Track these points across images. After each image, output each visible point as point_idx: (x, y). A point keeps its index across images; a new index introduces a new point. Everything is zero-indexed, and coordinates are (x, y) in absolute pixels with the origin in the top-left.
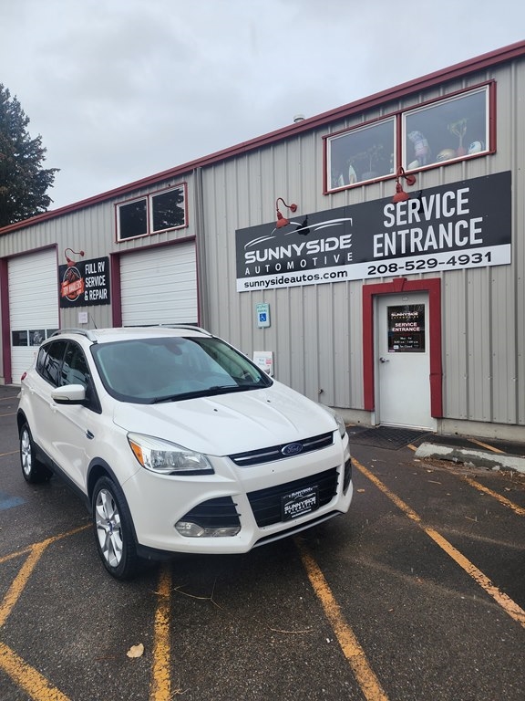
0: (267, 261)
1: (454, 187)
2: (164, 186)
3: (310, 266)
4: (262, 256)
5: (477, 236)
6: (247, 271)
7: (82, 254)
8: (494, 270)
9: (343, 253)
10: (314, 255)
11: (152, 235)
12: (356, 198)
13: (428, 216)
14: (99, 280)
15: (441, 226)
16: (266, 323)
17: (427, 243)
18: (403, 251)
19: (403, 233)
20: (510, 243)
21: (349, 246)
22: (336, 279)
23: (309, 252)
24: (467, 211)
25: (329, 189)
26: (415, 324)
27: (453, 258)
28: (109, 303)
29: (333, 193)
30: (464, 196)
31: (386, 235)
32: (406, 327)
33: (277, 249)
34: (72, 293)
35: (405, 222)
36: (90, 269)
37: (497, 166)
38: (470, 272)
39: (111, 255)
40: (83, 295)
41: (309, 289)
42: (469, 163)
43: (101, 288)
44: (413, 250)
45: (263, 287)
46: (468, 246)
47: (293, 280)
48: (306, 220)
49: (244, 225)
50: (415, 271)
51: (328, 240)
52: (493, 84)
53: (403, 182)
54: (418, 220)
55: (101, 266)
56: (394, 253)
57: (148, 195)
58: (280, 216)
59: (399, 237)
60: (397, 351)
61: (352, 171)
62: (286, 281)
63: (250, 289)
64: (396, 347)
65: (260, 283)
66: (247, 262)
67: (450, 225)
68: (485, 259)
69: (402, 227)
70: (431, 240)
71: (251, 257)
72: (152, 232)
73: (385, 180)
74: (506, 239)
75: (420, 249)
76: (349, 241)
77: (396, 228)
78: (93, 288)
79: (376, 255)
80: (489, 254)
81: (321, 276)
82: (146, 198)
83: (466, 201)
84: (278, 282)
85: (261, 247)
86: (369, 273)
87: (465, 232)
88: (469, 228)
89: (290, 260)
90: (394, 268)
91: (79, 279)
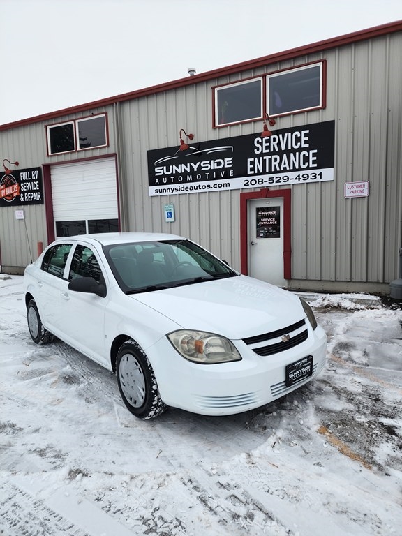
0: (172, 174)
1: (300, 129)
2: (88, 114)
3: (204, 179)
4: (168, 170)
5: (314, 162)
6: (157, 181)
7: (17, 164)
8: (324, 184)
9: (226, 170)
10: (207, 171)
11: (79, 151)
12: (236, 132)
13: (283, 148)
14: (32, 186)
15: (292, 154)
16: (172, 219)
17: (283, 166)
18: (267, 171)
19: (267, 158)
20: (333, 167)
21: (231, 166)
22: (222, 189)
23: (203, 169)
24: (308, 145)
25: (217, 125)
26: (274, 219)
27: (299, 176)
28: (42, 203)
29: (219, 128)
30: (306, 135)
31: (256, 159)
32: (268, 221)
33: (180, 165)
34: (9, 195)
35: (268, 151)
36: (24, 176)
37: (326, 116)
38: (309, 185)
40: (18, 197)
41: (203, 195)
42: (309, 114)
43: (36, 191)
44: (273, 170)
45: (169, 193)
46: (308, 168)
47: (192, 188)
48: (200, 146)
49: (154, 147)
50: (274, 184)
51: (216, 161)
52: (324, 62)
53: (268, 123)
54: (277, 150)
55: (35, 174)
56: (261, 172)
57: (74, 120)
58: (182, 142)
59: (264, 161)
60: (262, 237)
62: (187, 189)
63: (159, 194)
64: (262, 235)
65: (167, 190)
66: (157, 174)
67: (297, 154)
68: (318, 177)
69: (267, 154)
70: (285, 164)
71: (159, 171)
72: (78, 149)
73: (255, 121)
74: (331, 165)
75: (278, 169)
76: (231, 162)
77: (262, 154)
78: (27, 192)
79: (249, 172)
80: (320, 174)
81: (212, 186)
82: (73, 122)
83: (307, 138)
84: (180, 189)
85: (167, 164)
86: (245, 185)
87: (306, 159)
88: (309, 156)
89: (189, 174)
90: (261, 181)
91: (15, 184)
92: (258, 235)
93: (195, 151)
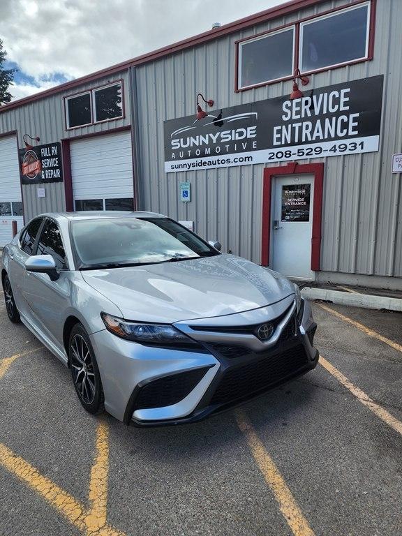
0: (189, 147)
1: (339, 87)
2: (104, 82)
3: (223, 152)
4: (185, 143)
5: (354, 129)
6: (173, 156)
7: (38, 139)
8: (365, 156)
9: (249, 141)
10: (227, 143)
11: (95, 125)
12: (262, 95)
13: (317, 112)
14: (53, 162)
15: (327, 120)
17: (315, 134)
18: (296, 141)
19: (297, 125)
20: (379, 134)
21: (254, 136)
22: (244, 163)
23: (223, 141)
24: (347, 108)
25: (240, 88)
26: (303, 199)
27: (335, 146)
28: (62, 181)
29: (243, 91)
30: (346, 95)
31: (284, 127)
32: (296, 202)
33: (197, 137)
34: (32, 173)
35: (298, 117)
36: (45, 152)
37: (373, 70)
38: (346, 158)
41: (222, 171)
42: (351, 67)
43: (55, 168)
44: (304, 140)
45: (185, 169)
46: (347, 137)
47: (210, 163)
48: (220, 114)
49: (171, 117)
50: (304, 157)
51: (238, 130)
52: (374, 1)
53: (299, 82)
54: (309, 115)
55: (54, 150)
56: (289, 142)
57: (91, 90)
58: (199, 109)
59: (293, 129)
60: (288, 220)
62: (204, 164)
63: (175, 170)
64: (288, 218)
65: (183, 166)
66: (173, 148)
67: (334, 119)
68: (359, 147)
69: (297, 121)
70: (318, 132)
71: (176, 144)
72: (95, 122)
73: (284, 81)
74: (375, 132)
75: (310, 139)
76: (254, 132)
77: (292, 121)
78: (48, 169)
79: (275, 143)
80: (362, 144)
81: (232, 160)
82: (90, 92)
83: (347, 99)
84: (198, 165)
85: (184, 136)
86: (270, 159)
87: (345, 125)
88: (348, 122)
89: (208, 146)
90: (289, 154)
91: (36, 161)
92: (283, 218)
93: (215, 119)
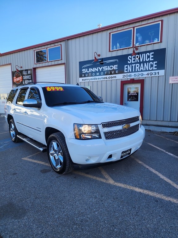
0: (90, 72)
1: (149, 52)
2: (53, 45)
3: (104, 74)
4: (88, 71)
5: (155, 67)
6: (83, 75)
7: (22, 67)
8: (159, 77)
9: (115, 70)
10: (106, 71)
11: (48, 62)
12: (120, 53)
13: (141, 61)
14: (28, 77)
15: (145, 64)
18: (134, 71)
19: (134, 65)
21: (117, 68)
23: (104, 70)
24: (153, 59)
25: (111, 50)
27: (148, 73)
29: (112, 51)
30: (152, 55)
31: (129, 65)
32: (133, 94)
33: (93, 68)
34: (18, 81)
35: (134, 62)
36: (24, 73)
37: (162, 46)
38: (153, 78)
39: (33, 68)
40: (22, 82)
41: (104, 82)
42: (154, 45)
43: (30, 79)
44: (136, 71)
45: (88, 81)
46: (153, 70)
47: (99, 79)
48: (103, 59)
49: (82, 60)
51: (110, 66)
52: (162, 21)
54: (138, 61)
55: (29, 72)
56: (131, 71)
57: (47, 48)
58: (95, 58)
59: (132, 67)
61: (118, 45)
62: (96, 79)
63: (84, 81)
64: (130, 100)
67: (148, 63)
70: (142, 68)
71: (84, 71)
73: (128, 48)
74: (163, 68)
75: (139, 70)
76: (117, 67)
77: (132, 64)
78: (26, 80)
80: (158, 73)
81: (108, 78)
83: (153, 56)
84: (93, 79)
85: (88, 68)
86: (123, 77)
87: (152, 66)
88: (153, 64)
89: (98, 72)
90: (131, 76)
91: (20, 76)
92: (128, 100)
93: (101, 62)
